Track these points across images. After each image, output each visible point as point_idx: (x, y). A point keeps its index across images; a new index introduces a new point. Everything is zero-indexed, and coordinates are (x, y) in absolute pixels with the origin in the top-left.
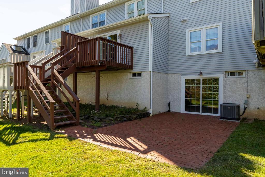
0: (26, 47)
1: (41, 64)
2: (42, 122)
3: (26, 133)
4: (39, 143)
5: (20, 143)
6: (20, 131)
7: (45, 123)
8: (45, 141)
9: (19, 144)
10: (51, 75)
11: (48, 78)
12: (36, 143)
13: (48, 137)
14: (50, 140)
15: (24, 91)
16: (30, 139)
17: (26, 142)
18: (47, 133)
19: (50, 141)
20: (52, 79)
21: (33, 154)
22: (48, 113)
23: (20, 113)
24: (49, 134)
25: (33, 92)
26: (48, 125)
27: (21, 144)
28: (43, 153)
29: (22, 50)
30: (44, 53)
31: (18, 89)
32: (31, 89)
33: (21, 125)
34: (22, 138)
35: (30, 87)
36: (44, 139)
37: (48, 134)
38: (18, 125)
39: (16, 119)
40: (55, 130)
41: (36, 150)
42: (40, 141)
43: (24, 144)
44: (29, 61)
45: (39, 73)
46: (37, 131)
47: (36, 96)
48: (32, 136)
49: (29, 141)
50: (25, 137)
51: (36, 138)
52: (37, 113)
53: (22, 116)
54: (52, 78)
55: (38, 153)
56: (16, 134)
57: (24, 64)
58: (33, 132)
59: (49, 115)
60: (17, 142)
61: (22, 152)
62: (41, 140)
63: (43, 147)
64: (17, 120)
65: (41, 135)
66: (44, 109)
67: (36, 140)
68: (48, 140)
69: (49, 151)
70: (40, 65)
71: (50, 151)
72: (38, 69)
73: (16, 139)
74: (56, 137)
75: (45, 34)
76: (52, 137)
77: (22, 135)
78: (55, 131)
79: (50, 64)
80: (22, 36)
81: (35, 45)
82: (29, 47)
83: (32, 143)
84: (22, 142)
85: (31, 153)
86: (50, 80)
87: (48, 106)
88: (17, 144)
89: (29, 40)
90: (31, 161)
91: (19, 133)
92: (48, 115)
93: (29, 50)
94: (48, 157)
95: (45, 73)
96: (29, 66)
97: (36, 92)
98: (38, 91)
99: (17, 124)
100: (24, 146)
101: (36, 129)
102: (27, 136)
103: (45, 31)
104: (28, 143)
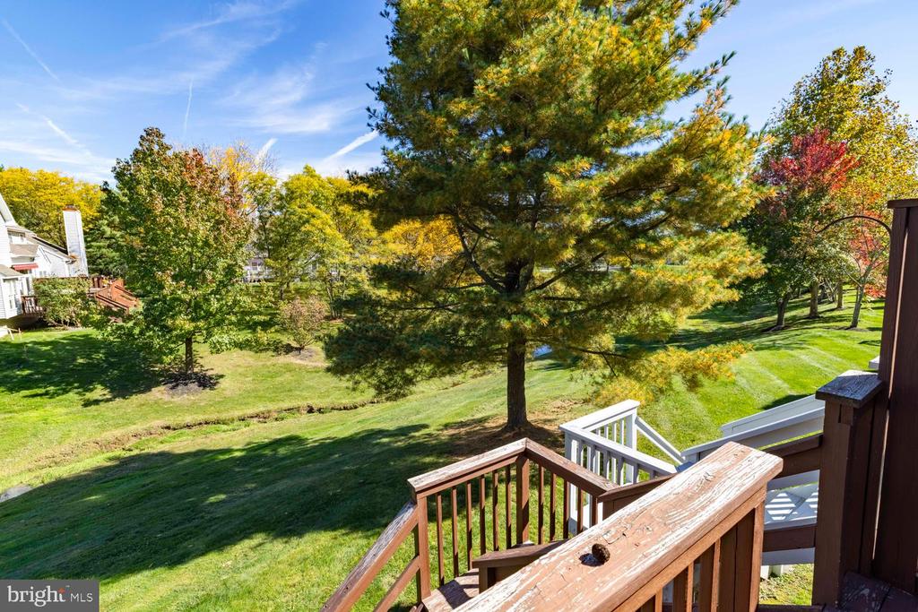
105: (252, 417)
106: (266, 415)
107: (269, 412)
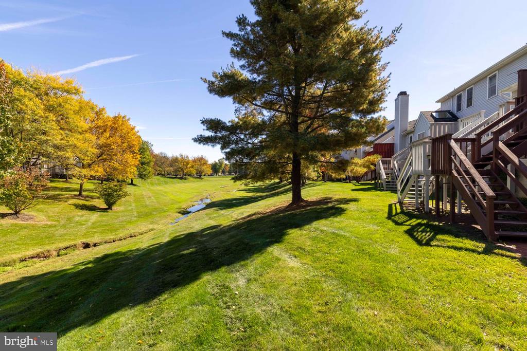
0: (455, 111)
1: (475, 135)
2: (474, 226)
3: (446, 235)
4: (463, 253)
5: (435, 246)
6: (438, 231)
7: (478, 227)
8: (474, 254)
9: (433, 247)
10: (492, 152)
11: (488, 156)
12: (458, 253)
13: (480, 250)
14: (482, 253)
15: (448, 176)
16: (450, 244)
17: (443, 247)
18: (480, 243)
19: (482, 255)
20: (494, 159)
21: (450, 265)
22: (484, 213)
23: (441, 207)
24: (484, 245)
25: (459, 178)
26: (484, 232)
27: (436, 248)
28: (467, 269)
29: (448, 116)
30: (483, 115)
31: (437, 174)
32: (456, 175)
33: (441, 224)
34: (438, 240)
35: (454, 172)
36: (473, 251)
37: (481, 246)
38: (437, 223)
39: (434, 215)
40: (495, 242)
41: (456, 261)
42: (465, 252)
43: (440, 249)
44: (453, 134)
45: (470, 149)
46: (462, 237)
47: (464, 185)
48: (454, 241)
49: (449, 247)
50: (443, 240)
51: (460, 245)
52: (468, 210)
53: (443, 212)
54: (493, 156)
55: (459, 267)
56: (431, 235)
57: (446, 138)
58: (457, 236)
59: (486, 215)
60: (432, 244)
61: (436, 257)
62: (467, 250)
63: (467, 260)
64: (436, 216)
65: (468, 243)
66: (477, 205)
67: (460, 249)
68: (479, 253)
69: (477, 269)
70: (473, 136)
71: (479, 270)
72: (468, 143)
73: (431, 239)
74: (495, 253)
75: (488, 81)
76: (488, 251)
77: (439, 237)
78: (495, 244)
79: (490, 134)
80: (448, 95)
81: (469, 103)
82: (459, 108)
83: (452, 250)
84: (438, 246)
85: (448, 263)
86: (491, 159)
87: (484, 202)
88: (431, 246)
89: (459, 98)
90: (447, 272)
91: (436, 234)
92: (483, 215)
93: (458, 114)
94: (474, 277)
95: (482, 149)
96: (452, 141)
97: (463, 178)
98: (466, 177)
99: (434, 222)
100: (440, 251)
101: (461, 234)
102: (446, 240)
103: (488, 77)
104: (447, 249)
105: (32, 258)
106: (46, 254)
107: (48, 251)
